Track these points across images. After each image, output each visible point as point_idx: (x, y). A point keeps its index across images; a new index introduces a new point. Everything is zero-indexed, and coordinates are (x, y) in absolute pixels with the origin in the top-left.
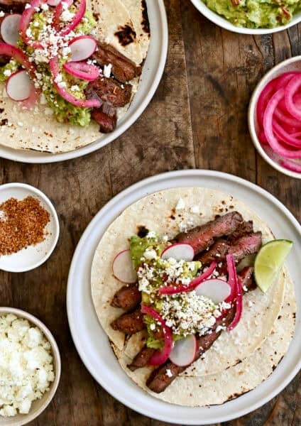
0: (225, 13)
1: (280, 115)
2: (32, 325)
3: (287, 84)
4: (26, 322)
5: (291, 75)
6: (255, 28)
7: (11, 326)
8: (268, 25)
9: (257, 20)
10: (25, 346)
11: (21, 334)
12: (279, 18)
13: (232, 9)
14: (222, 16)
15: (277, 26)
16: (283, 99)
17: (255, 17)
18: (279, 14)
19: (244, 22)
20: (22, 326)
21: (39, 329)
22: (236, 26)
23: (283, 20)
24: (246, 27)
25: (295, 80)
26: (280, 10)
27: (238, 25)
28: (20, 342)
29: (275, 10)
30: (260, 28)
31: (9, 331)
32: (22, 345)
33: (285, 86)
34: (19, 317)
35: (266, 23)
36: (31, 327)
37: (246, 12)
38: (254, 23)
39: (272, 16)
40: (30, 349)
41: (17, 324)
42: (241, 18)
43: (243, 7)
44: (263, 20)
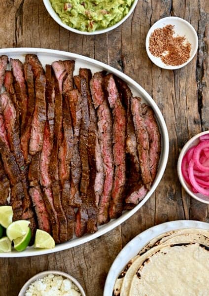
0: (59, 13)
1: (197, 174)
2: (64, 278)
3: (193, 155)
4: (61, 277)
5: (192, 150)
6: (72, 27)
7: (52, 280)
8: (80, 28)
9: (75, 23)
10: (63, 291)
11: (59, 284)
12: (87, 27)
13: (63, 11)
14: (58, 14)
15: (84, 31)
16: (195, 164)
17: (75, 21)
18: (87, 24)
19: (67, 21)
20: (59, 279)
21: (69, 279)
22: (62, 22)
23: (89, 29)
24: (68, 25)
25: (196, 152)
26: (89, 22)
27: (64, 22)
28: (59, 289)
29: (86, 21)
30: (76, 28)
31: (52, 284)
32: (61, 290)
33: (192, 157)
34: (55, 275)
35: (79, 26)
36: (64, 279)
37: (70, 16)
38: (73, 25)
39: (84, 24)
40: (66, 292)
41: (55, 279)
42: (66, 18)
43: (68, 12)
44: (78, 23)
